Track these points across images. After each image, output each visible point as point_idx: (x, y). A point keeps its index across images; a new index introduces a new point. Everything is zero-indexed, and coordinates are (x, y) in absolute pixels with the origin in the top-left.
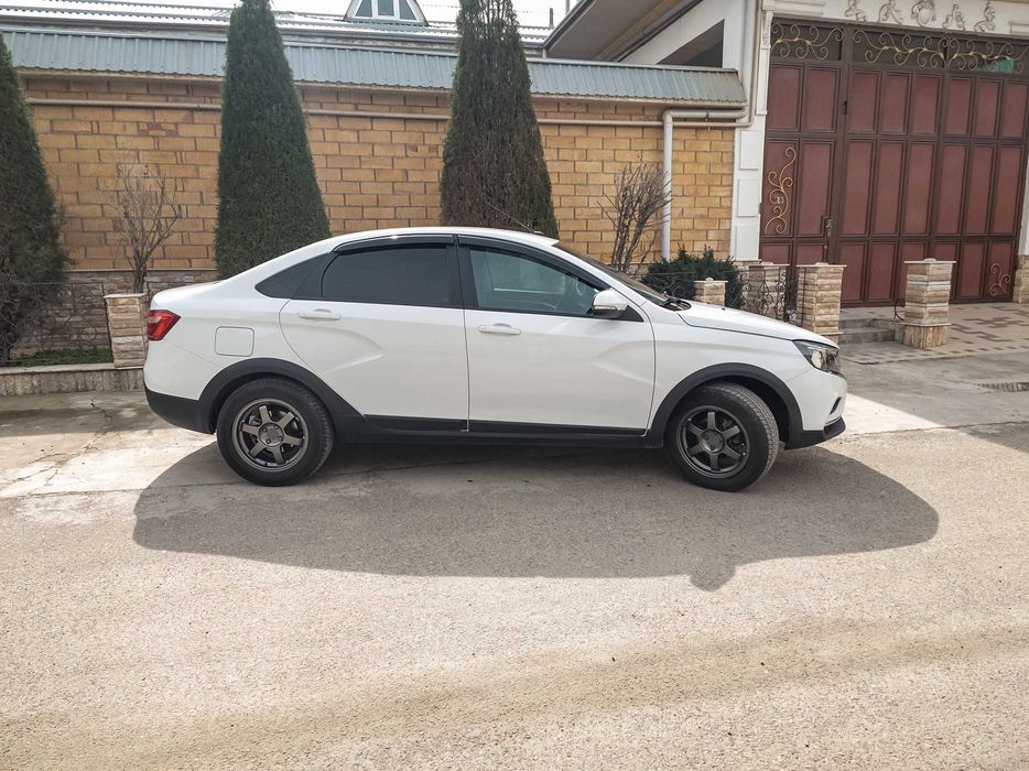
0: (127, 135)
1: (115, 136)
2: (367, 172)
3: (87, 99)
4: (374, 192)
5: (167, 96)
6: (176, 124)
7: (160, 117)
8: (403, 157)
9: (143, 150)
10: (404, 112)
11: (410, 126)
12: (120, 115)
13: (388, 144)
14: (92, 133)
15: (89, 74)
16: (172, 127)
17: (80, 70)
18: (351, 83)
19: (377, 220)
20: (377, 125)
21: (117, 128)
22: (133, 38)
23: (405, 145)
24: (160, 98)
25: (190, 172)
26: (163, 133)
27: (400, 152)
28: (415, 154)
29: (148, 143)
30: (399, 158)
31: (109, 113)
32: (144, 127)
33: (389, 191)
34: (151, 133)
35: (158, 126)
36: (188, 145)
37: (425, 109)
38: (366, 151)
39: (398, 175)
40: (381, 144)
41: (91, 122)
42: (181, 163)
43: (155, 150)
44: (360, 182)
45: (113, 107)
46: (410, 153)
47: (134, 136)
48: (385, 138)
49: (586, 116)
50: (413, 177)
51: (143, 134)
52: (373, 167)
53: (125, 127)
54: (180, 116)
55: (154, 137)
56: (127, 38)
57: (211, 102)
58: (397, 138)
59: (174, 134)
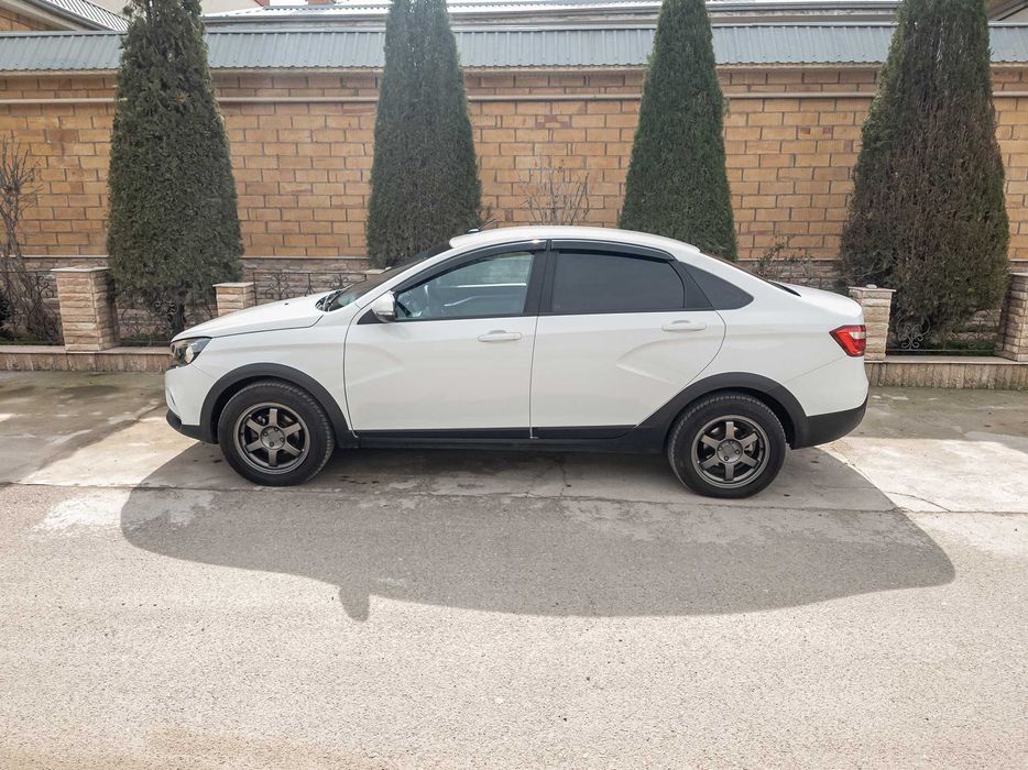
0: (527, 129)
1: (515, 129)
2: (752, 157)
3: (495, 94)
4: (757, 179)
5: (565, 88)
6: (570, 116)
7: (557, 109)
8: (792, 141)
9: (539, 143)
10: (800, 91)
11: (806, 106)
12: (522, 108)
13: (777, 127)
14: (496, 127)
15: (502, 70)
16: (566, 119)
17: (495, 67)
18: (752, 63)
19: (756, 209)
20: (769, 106)
21: (518, 121)
22: (540, 32)
23: (797, 127)
24: (559, 90)
25: (578, 162)
26: (558, 125)
27: (790, 134)
28: (808, 137)
29: (543, 135)
30: (787, 141)
31: (512, 106)
32: (541, 120)
33: (773, 177)
34: (547, 125)
35: (552, 118)
36: (578, 136)
37: (825, 86)
38: (753, 136)
39: (785, 160)
40: (770, 127)
41: (496, 117)
42: (571, 155)
43: (549, 142)
44: (743, 169)
45: (516, 102)
46: (801, 135)
47: (532, 129)
48: (775, 120)
49: (1020, 86)
50: (801, 162)
51: (540, 126)
52: (760, 152)
53: (525, 120)
54: (574, 108)
55: (549, 129)
56: (535, 32)
57: (605, 92)
58: (789, 120)
59: (566, 126)
